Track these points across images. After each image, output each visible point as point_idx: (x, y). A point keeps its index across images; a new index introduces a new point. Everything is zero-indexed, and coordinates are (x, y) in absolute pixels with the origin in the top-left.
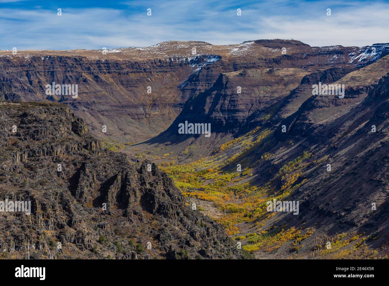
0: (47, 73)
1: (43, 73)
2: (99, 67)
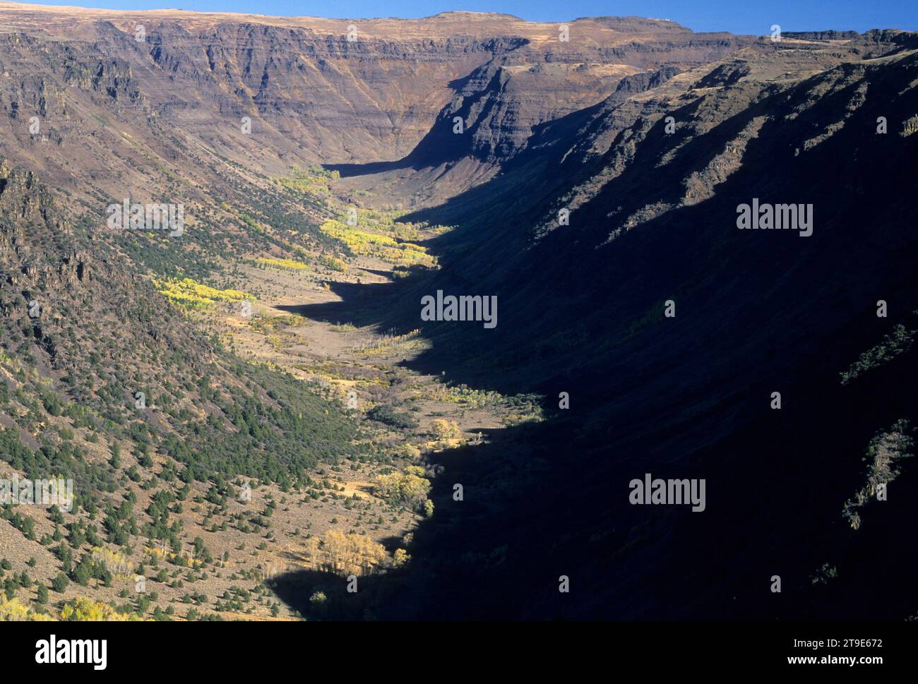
0: (240, 52)
1: (235, 52)
2: (330, 46)
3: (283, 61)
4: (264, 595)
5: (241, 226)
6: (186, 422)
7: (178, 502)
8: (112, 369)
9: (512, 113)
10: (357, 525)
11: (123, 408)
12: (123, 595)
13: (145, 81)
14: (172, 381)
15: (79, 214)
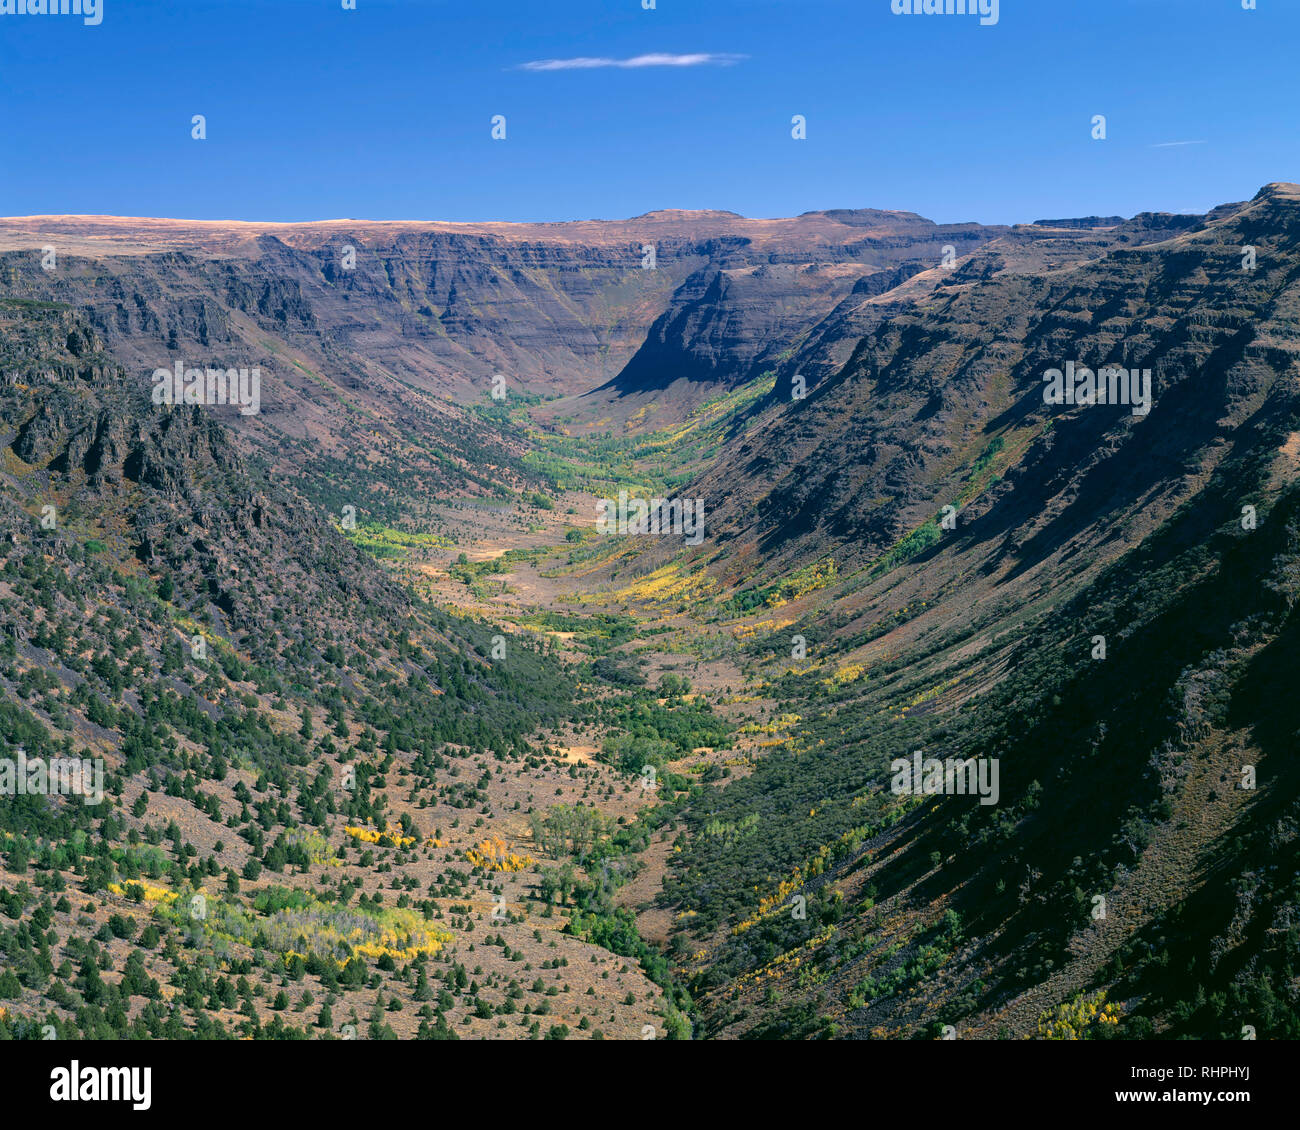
0: (423, 265)
1: (417, 265)
2: (526, 255)
3: (473, 274)
4: (484, 877)
5: (432, 462)
6: (383, 685)
7: (380, 775)
8: (297, 626)
9: (734, 323)
10: (585, 796)
11: (312, 670)
12: (324, 880)
13: (317, 302)
14: (365, 637)
15: (249, 453)
